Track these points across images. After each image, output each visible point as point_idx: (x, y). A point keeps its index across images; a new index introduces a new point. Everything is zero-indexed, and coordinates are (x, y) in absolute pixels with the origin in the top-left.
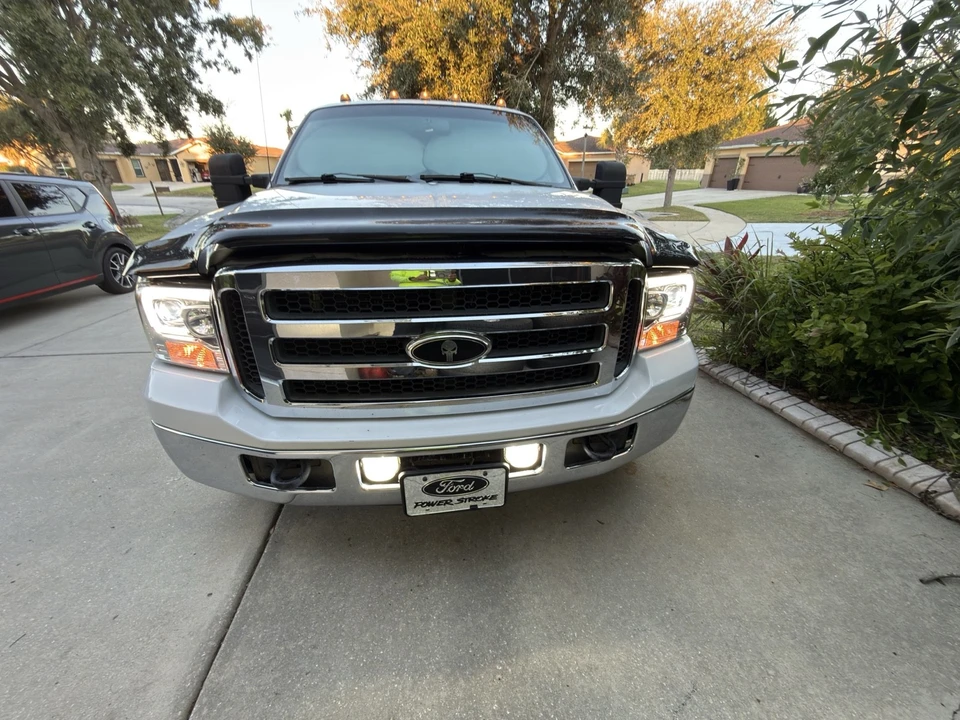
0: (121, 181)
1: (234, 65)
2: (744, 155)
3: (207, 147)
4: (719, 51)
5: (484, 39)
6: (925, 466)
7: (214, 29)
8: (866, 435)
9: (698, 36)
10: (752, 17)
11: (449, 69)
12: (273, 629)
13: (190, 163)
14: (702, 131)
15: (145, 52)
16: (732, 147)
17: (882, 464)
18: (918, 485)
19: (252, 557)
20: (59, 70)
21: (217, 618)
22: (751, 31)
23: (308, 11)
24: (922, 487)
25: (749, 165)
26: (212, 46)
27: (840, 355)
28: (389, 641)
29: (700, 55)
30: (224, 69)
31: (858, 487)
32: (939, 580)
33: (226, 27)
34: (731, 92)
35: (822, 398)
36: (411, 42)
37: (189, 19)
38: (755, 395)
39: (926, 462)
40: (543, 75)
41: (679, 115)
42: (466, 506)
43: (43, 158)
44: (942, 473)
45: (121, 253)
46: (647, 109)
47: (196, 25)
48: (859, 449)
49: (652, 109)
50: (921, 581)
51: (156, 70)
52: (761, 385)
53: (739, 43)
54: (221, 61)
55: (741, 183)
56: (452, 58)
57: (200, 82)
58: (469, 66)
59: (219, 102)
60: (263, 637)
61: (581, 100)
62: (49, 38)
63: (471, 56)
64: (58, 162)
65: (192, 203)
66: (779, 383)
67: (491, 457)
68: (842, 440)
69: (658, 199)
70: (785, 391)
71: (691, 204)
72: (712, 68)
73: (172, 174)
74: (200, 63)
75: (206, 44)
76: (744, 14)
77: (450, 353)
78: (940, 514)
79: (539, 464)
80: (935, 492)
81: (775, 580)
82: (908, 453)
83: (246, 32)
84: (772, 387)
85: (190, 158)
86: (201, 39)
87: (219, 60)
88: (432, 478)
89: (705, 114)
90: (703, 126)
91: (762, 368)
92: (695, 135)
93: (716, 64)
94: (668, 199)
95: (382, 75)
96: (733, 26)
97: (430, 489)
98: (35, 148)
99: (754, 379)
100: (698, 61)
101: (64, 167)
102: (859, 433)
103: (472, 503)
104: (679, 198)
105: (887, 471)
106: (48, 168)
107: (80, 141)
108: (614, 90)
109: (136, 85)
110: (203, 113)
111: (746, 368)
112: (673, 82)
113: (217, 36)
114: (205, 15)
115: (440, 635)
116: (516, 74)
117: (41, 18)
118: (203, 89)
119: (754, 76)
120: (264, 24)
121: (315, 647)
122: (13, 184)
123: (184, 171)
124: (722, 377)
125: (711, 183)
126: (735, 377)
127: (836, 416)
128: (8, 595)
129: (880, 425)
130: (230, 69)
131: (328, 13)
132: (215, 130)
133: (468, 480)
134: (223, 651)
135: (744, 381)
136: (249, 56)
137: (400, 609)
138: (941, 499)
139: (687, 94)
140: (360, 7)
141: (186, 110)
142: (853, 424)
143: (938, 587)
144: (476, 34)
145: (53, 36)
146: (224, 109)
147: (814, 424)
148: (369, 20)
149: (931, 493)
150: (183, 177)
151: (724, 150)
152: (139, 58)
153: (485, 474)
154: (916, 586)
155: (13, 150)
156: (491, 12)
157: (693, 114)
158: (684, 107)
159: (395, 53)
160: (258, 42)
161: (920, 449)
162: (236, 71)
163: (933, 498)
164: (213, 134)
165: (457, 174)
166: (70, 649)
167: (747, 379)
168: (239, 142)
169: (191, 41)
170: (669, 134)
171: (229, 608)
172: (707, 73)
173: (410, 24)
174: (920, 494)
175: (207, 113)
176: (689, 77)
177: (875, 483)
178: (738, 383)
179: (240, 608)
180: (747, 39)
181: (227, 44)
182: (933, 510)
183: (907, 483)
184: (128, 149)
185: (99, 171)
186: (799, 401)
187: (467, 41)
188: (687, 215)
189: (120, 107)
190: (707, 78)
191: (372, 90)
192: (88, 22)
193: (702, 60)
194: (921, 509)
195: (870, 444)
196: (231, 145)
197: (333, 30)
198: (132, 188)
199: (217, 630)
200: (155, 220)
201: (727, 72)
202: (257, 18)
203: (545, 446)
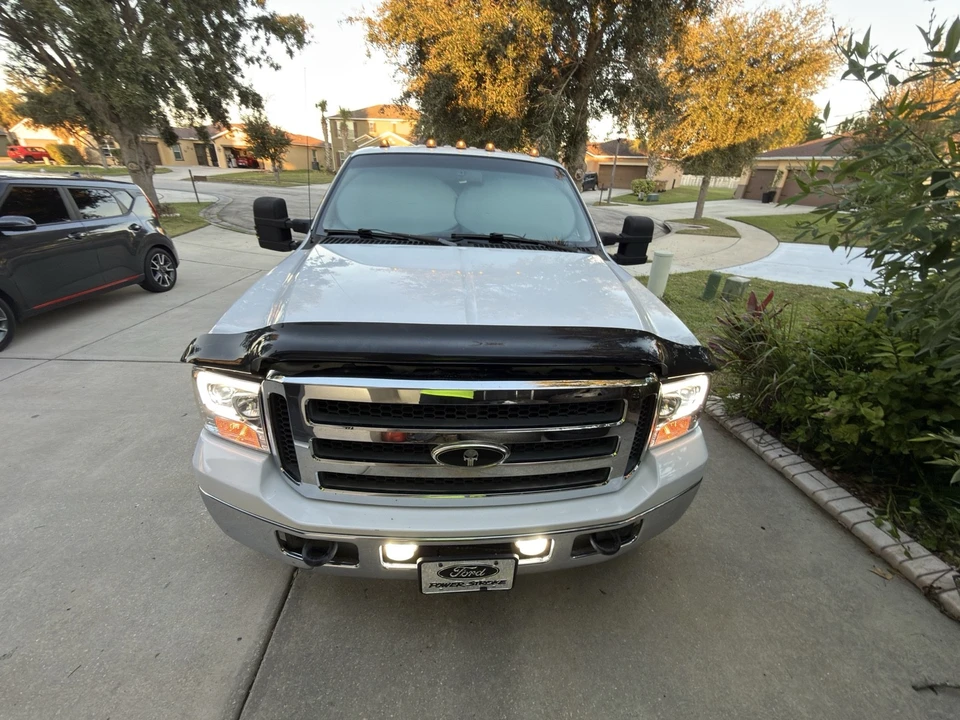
0: (161, 164)
1: (275, 62)
2: (783, 168)
3: (244, 135)
4: (765, 64)
5: (523, 52)
6: (931, 557)
7: (259, 27)
8: (876, 516)
9: (743, 46)
10: (802, 29)
11: (485, 82)
12: (296, 682)
13: (226, 148)
14: (740, 144)
15: (193, 47)
16: (771, 158)
17: (889, 550)
18: (924, 578)
19: (277, 602)
20: (113, 67)
21: (246, 664)
22: (800, 43)
23: (350, 19)
24: (928, 580)
25: (787, 178)
26: (256, 42)
27: (854, 438)
28: (399, 704)
29: (745, 67)
30: (266, 65)
31: (861, 574)
32: (932, 688)
33: (271, 25)
34: (773, 106)
35: (835, 468)
36: (450, 56)
37: (237, 16)
38: (768, 457)
39: (934, 552)
40: (579, 89)
41: (716, 127)
42: (477, 589)
43: (90, 138)
44: (948, 567)
45: (161, 253)
46: (684, 119)
47: (242, 22)
48: (867, 529)
49: (689, 120)
50: (914, 687)
51: (202, 65)
52: (776, 446)
53: (786, 56)
54: (263, 57)
55: (777, 197)
56: (488, 71)
57: (242, 76)
58: (505, 78)
59: (258, 95)
60: (286, 689)
61: (616, 113)
62: (106, 37)
63: (507, 69)
64: (104, 143)
65: (227, 191)
66: (793, 446)
67: (503, 548)
68: (851, 517)
69: (688, 209)
70: (799, 455)
71: (722, 217)
72: (755, 81)
73: (209, 158)
74: (243, 59)
75: (249, 40)
76: (794, 25)
77: (471, 461)
78: (942, 612)
79: (546, 553)
80: (940, 588)
81: (767, 673)
82: (917, 540)
83: (289, 30)
84: (786, 449)
85: (227, 144)
86: (245, 36)
87: (261, 56)
88: (447, 565)
89: (744, 128)
90: (741, 139)
91: (778, 429)
92: (733, 148)
93: (760, 76)
94: (699, 209)
95: (418, 82)
96: (782, 37)
97: (445, 573)
98: (83, 128)
99: (768, 438)
100: (742, 73)
101: (109, 148)
102: (868, 513)
103: (482, 585)
104: (711, 209)
105: (893, 557)
106: (94, 148)
107: (127, 132)
108: (652, 107)
109: (183, 82)
110: (243, 106)
111: (762, 425)
112: (714, 92)
113: (261, 33)
114: (251, 12)
115: (445, 703)
116: (551, 88)
117: (101, 18)
118: (244, 83)
119: (799, 90)
120: (307, 22)
121: (332, 704)
122: (70, 190)
123: (221, 156)
124: (737, 432)
125: (747, 194)
126: (749, 434)
127: (848, 490)
128: (66, 622)
129: (891, 507)
130: (272, 65)
131: (370, 22)
132: (252, 119)
133: (480, 568)
134: (251, 701)
135: (758, 439)
136: (290, 52)
137: (410, 671)
138: (945, 596)
139: (727, 105)
140: (402, 17)
141: (228, 104)
142: (863, 501)
143: (930, 695)
144: (515, 49)
145: (111, 36)
146: (263, 103)
147: (824, 496)
148: (410, 32)
149: (935, 588)
150: (219, 162)
151: (762, 161)
152: (187, 52)
153: (496, 563)
154: (908, 692)
155: (63, 130)
156: (531, 27)
157: (732, 126)
158: (721, 119)
159: (433, 65)
160: (300, 41)
161: (929, 538)
162: (277, 68)
163: (936, 594)
164: (251, 122)
165: (487, 233)
166: (119, 684)
167: (761, 437)
168: (275, 131)
169: (236, 37)
170: (706, 145)
171: (256, 655)
172: (750, 85)
173: (449, 38)
174: (924, 588)
175: (247, 107)
176: (730, 88)
177: (880, 569)
178: (751, 441)
179: (265, 656)
180: (795, 51)
181: (270, 41)
182: (935, 606)
183: (911, 573)
184: (171, 137)
185: (143, 161)
186: (812, 468)
187: (505, 57)
188: (718, 229)
189: (165, 98)
190: (750, 90)
191: (408, 95)
192: (141, 18)
193: (745, 72)
194: (924, 604)
195: (879, 525)
196: (267, 134)
197: (373, 38)
198: (171, 171)
199: (245, 677)
200: (192, 208)
201: (771, 85)
202: (301, 16)
203: (553, 542)
